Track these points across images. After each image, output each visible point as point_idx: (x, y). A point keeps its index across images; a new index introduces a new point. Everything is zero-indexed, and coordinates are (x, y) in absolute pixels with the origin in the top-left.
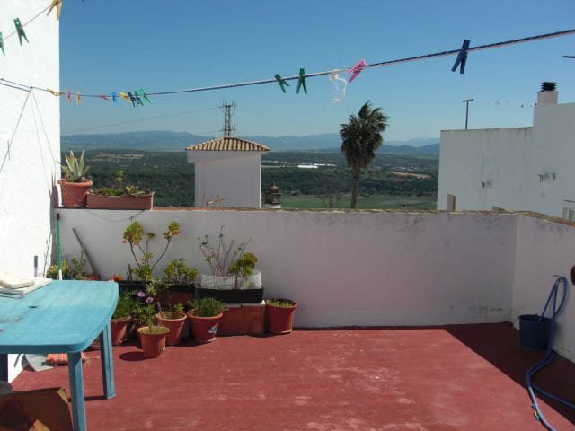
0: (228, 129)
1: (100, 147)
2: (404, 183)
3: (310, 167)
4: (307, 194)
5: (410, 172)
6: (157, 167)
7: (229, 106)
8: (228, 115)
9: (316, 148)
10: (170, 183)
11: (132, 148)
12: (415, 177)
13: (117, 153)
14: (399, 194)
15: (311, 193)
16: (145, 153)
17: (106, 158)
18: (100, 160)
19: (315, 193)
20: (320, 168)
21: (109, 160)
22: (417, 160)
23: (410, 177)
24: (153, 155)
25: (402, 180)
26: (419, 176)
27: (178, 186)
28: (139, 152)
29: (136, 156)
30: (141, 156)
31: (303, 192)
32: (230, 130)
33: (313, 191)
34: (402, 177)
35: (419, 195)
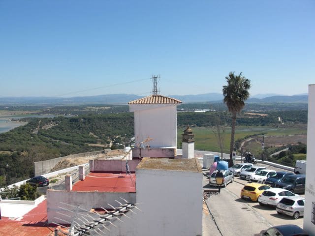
0: (155, 91)
1: (87, 103)
2: (254, 119)
3: (202, 111)
4: (200, 126)
5: (257, 113)
6: (118, 113)
7: (156, 78)
8: (155, 83)
9: (204, 101)
10: (125, 122)
11: (105, 103)
12: (260, 116)
13: (97, 106)
14: (251, 125)
15: (202, 126)
16: (111, 106)
17: (90, 109)
18: (87, 110)
19: (205, 126)
20: (207, 111)
21: (92, 110)
22: (260, 106)
23: (257, 116)
24: (116, 107)
25: (253, 118)
26: (262, 115)
27: (129, 124)
28: (108, 106)
29: (106, 108)
30: (109, 107)
31: (198, 125)
32: (157, 92)
33: (203, 124)
34: (253, 116)
35: (263, 125)
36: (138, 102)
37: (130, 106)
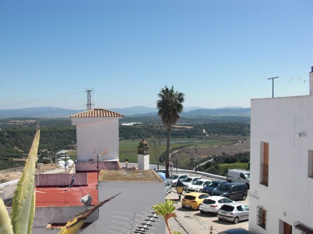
0: (89, 105)
1: (11, 116)
2: (180, 131)
3: (129, 124)
4: (127, 139)
5: (183, 125)
6: (44, 127)
7: (90, 91)
8: (89, 96)
9: (131, 114)
10: (51, 135)
11: (30, 116)
12: (186, 128)
13: (21, 119)
14: (178, 138)
15: (130, 139)
16: (37, 119)
17: (14, 122)
18: (11, 123)
19: (132, 139)
20: (134, 125)
21: (17, 124)
22: (186, 119)
23: (182, 128)
24: (42, 120)
25: (179, 130)
26: (187, 127)
27: (56, 137)
28: (33, 119)
29: (32, 121)
30: (35, 121)
31: (125, 138)
32: (90, 105)
33: (131, 137)
34: (179, 128)
35: (188, 137)
36: (80, 116)
37: (72, 119)
